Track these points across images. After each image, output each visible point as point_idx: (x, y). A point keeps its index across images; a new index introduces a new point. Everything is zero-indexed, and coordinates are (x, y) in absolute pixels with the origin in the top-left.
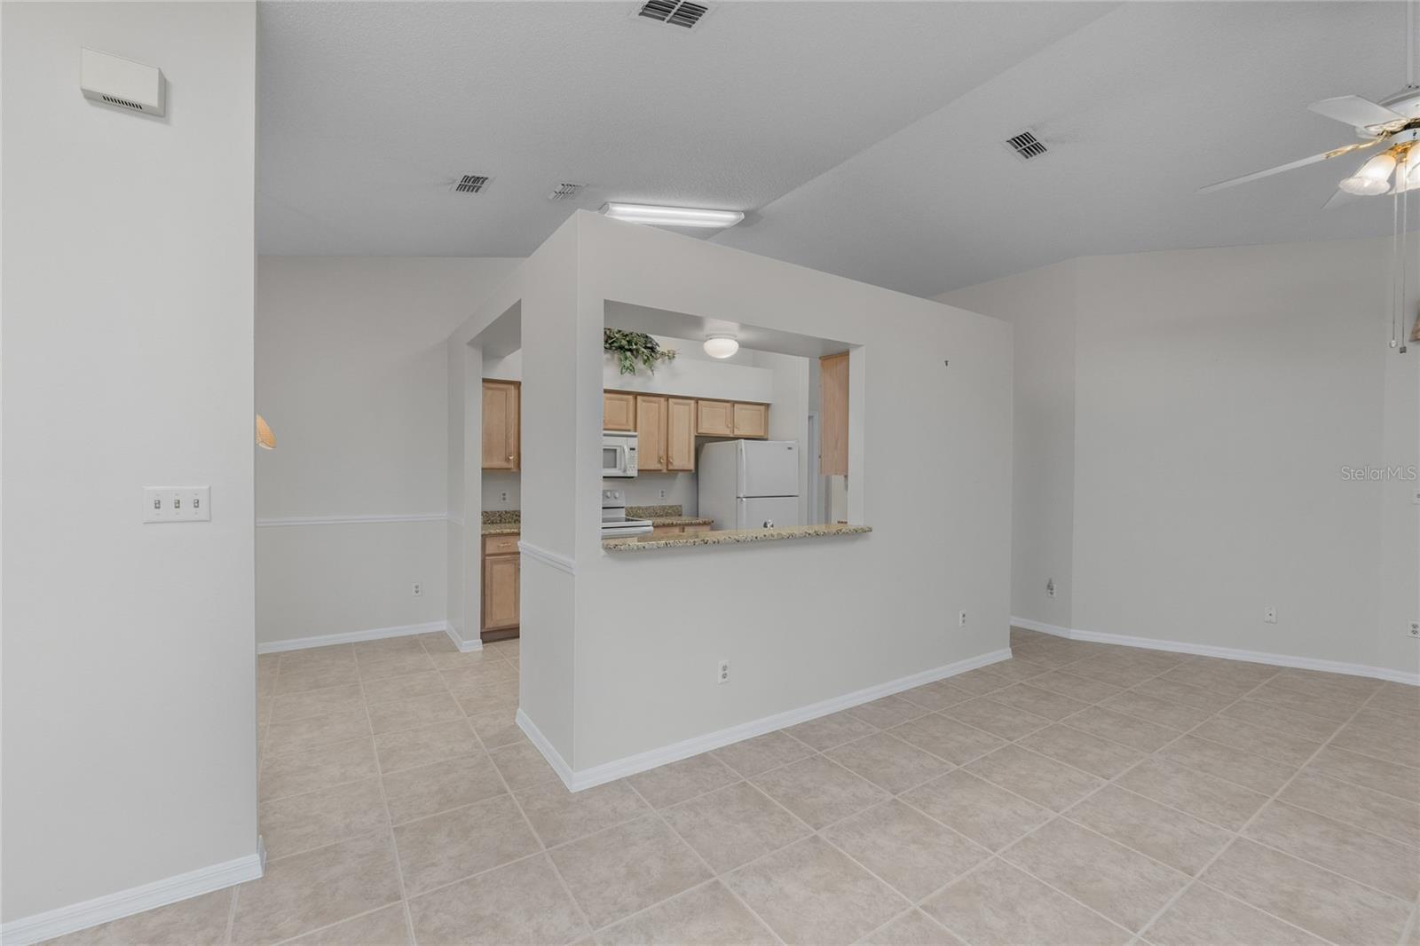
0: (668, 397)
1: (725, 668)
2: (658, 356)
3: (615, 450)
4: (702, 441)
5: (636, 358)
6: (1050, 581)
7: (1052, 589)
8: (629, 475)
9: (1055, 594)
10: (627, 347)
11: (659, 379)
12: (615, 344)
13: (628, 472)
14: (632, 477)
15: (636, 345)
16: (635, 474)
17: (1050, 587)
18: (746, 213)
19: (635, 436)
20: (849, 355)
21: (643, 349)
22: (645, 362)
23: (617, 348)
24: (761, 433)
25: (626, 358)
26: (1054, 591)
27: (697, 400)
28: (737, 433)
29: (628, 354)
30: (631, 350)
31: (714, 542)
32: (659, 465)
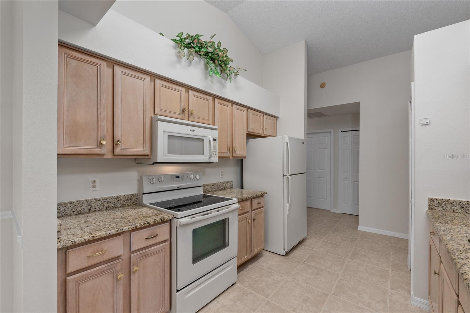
0: (233, 103)
4: (248, 137)
8: (212, 161)
13: (212, 158)
16: (215, 159)
19: (215, 129)
24: (275, 135)
27: (248, 108)
28: (265, 134)
32: (228, 153)
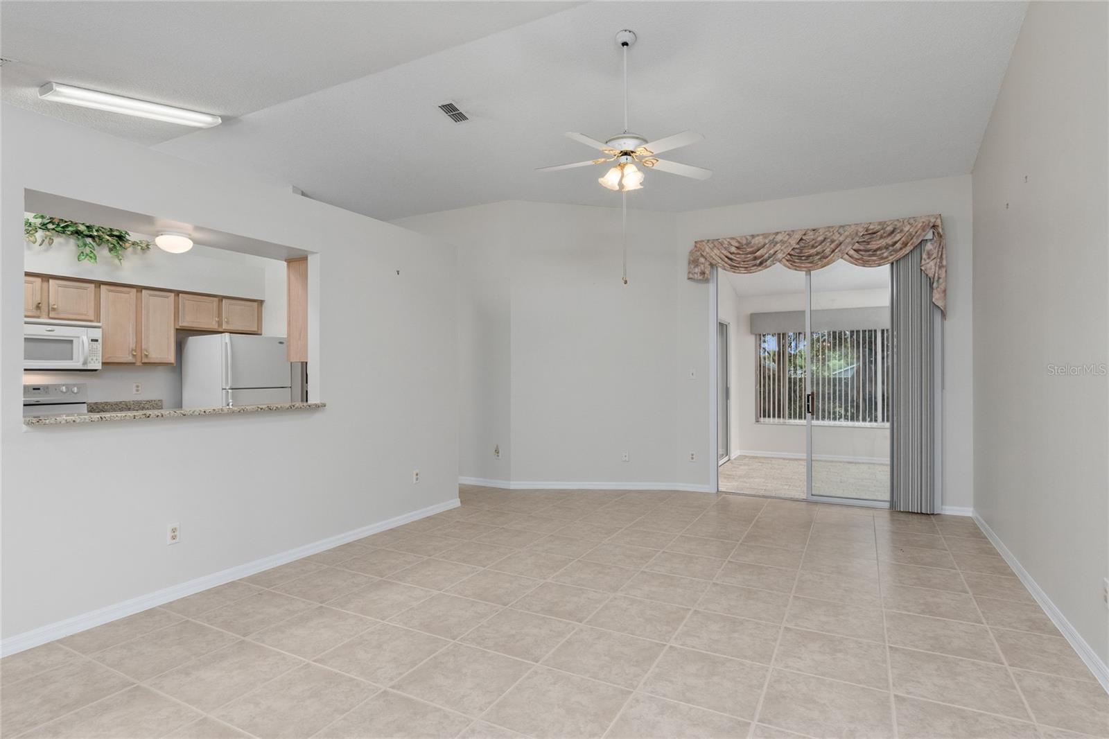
0: (140, 289)
1: (174, 530)
2: (127, 245)
3: (72, 341)
4: (183, 335)
5: (99, 245)
6: (497, 446)
7: (498, 453)
8: (89, 368)
9: (500, 457)
10: (86, 233)
11: (129, 269)
12: (70, 229)
13: (89, 365)
14: (96, 370)
15: (97, 231)
16: (98, 366)
17: (497, 452)
18: (222, 118)
19: (99, 327)
20: (307, 260)
21: (108, 238)
22: (111, 250)
23: (73, 233)
24: (254, 329)
25: (85, 245)
26: (500, 454)
27: (178, 293)
28: (225, 327)
29: (89, 240)
30: (91, 236)
31: (158, 416)
32: (131, 358)
